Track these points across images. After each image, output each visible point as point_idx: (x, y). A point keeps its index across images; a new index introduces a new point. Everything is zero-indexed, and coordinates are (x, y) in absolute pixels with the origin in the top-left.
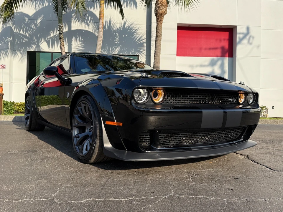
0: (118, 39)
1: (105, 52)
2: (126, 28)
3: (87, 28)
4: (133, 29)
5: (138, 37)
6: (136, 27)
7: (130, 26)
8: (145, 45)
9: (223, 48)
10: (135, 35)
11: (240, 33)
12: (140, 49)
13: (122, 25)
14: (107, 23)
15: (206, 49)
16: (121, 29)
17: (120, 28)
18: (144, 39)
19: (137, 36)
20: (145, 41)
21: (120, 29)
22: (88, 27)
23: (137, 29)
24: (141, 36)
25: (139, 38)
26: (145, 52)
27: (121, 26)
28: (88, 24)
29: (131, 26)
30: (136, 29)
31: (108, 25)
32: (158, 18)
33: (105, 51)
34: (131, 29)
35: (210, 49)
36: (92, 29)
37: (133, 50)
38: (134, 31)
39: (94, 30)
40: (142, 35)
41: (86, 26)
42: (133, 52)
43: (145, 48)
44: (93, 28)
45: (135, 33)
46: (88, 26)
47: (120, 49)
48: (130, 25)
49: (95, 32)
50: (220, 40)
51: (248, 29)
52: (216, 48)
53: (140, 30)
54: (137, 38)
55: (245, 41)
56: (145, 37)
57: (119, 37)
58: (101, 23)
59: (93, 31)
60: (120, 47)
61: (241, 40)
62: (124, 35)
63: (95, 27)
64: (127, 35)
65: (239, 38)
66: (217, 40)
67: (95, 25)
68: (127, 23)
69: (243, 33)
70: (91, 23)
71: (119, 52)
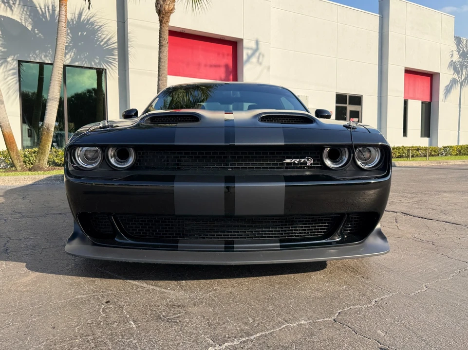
0: (69, 37)
1: (48, 58)
2: (83, 21)
3: (9, 14)
4: (96, 24)
5: (104, 38)
6: (100, 22)
7: (90, 19)
8: (116, 52)
9: (227, 66)
10: (100, 35)
11: (248, 48)
12: (108, 58)
13: (76, 15)
14: (48, 9)
15: (206, 66)
16: (75, 23)
17: (72, 20)
18: (114, 43)
19: (103, 36)
20: (116, 45)
21: (73, 22)
22: (11, 12)
23: (101, 26)
24: (108, 37)
25: (105, 40)
26: (117, 63)
27: (75, 18)
28: (11, 7)
29: (92, 19)
30: (100, 24)
31: (51, 12)
32: (163, 18)
33: (48, 56)
34: (92, 24)
35: (211, 66)
36: (20, 15)
37: (97, 59)
38: (97, 27)
39: (23, 19)
40: (110, 36)
41: (7, 9)
42: (97, 61)
43: (117, 57)
44: (22, 15)
45: (99, 32)
46: (11, 10)
47: (74, 54)
48: (89, 17)
49: (25, 23)
50: (223, 55)
51: (257, 42)
52: (219, 66)
53: (106, 27)
54: (102, 40)
55: (254, 60)
56: (115, 39)
57: (71, 35)
58: (64, 12)
59: (21, 20)
60: (74, 53)
61: (249, 57)
62: (80, 33)
63: (25, 12)
64: (85, 33)
65: (247, 55)
66: (219, 54)
67: (25, 9)
68: (85, 14)
69: (251, 49)
70: (17, 5)
71: (72, 61)
